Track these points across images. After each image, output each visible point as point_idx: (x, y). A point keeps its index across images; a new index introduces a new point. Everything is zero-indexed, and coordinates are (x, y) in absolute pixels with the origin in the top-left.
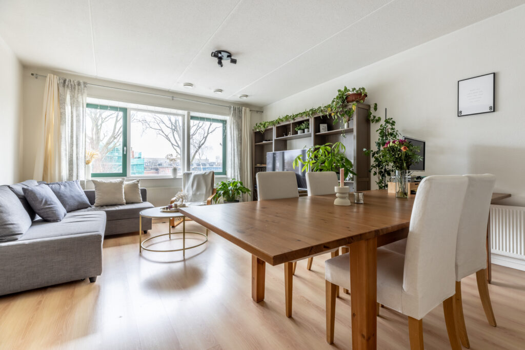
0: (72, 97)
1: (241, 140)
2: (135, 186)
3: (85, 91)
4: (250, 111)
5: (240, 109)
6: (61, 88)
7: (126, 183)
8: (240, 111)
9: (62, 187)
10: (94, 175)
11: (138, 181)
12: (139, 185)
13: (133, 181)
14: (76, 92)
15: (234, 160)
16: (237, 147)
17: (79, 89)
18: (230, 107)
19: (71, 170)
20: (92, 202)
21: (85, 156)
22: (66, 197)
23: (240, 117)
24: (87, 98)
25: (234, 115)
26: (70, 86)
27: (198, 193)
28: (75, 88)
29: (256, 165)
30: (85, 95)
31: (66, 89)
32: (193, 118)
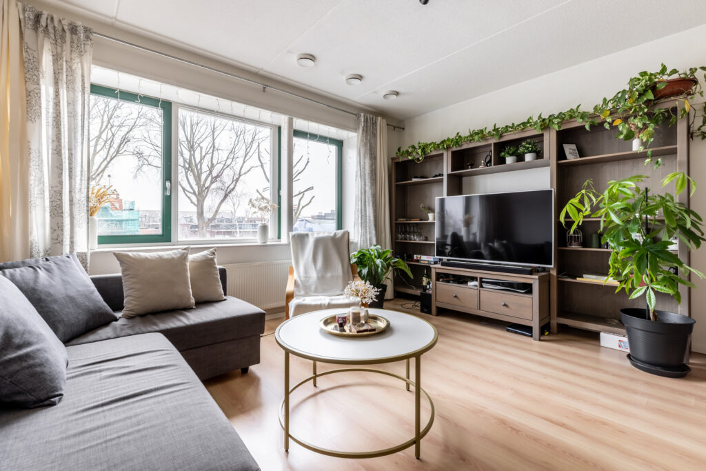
0: (57, 58)
1: (375, 174)
2: (208, 263)
3: (88, 48)
4: (388, 125)
5: (374, 119)
6: (28, 33)
7: (191, 257)
8: (374, 124)
9: (42, 274)
10: (104, 240)
11: (214, 254)
12: (216, 260)
13: (205, 253)
14: (67, 46)
15: (365, 211)
16: (371, 188)
17: (72, 42)
18: (358, 116)
19: (57, 228)
20: (118, 306)
21: (88, 197)
22: (55, 301)
23: (374, 135)
24: (92, 66)
25: (365, 130)
26: (51, 30)
27: (329, 275)
28: (63, 38)
29: (396, 220)
30: (88, 58)
31: (41, 35)
32: (297, 133)
